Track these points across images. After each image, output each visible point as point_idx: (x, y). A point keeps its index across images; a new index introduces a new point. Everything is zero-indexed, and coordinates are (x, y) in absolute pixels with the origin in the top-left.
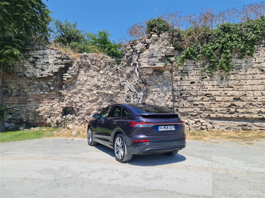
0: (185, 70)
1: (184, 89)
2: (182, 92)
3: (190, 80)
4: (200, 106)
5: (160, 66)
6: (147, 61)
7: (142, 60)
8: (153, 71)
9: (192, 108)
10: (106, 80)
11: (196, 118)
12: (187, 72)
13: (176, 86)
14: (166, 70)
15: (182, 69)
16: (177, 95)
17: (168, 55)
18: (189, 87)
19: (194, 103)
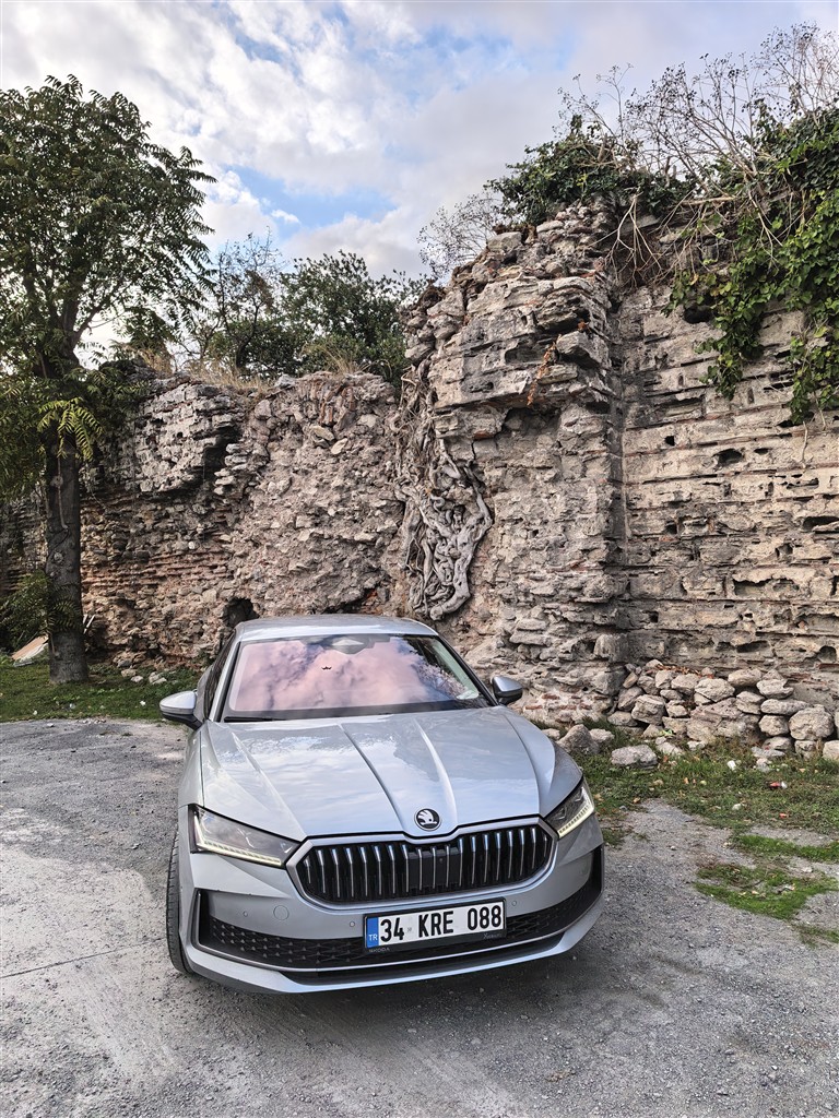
0: (687, 390)
1: (685, 497)
3: (714, 444)
4: (769, 593)
5: (512, 389)
6: (461, 372)
7: (440, 374)
8: (504, 417)
9: (726, 607)
10: (350, 483)
11: (749, 662)
12: (698, 396)
13: (645, 483)
14: (567, 402)
15: (674, 387)
16: (649, 532)
17: (551, 324)
18: (712, 486)
19: (740, 575)
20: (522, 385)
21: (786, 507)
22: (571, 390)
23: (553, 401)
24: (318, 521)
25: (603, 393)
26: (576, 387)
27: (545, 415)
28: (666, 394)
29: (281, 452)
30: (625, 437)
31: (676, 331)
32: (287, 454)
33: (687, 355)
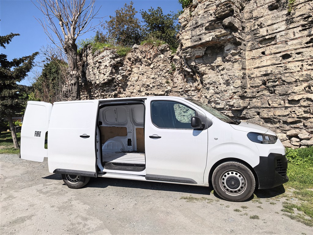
0: (269, 35)
1: (269, 72)
2: (265, 78)
3: (280, 52)
4: (303, 103)
5: (208, 40)
6: (190, 36)
7: (183, 37)
8: (205, 50)
9: (285, 109)
10: (156, 76)
11: (295, 128)
12: (274, 36)
13: (255, 68)
14: (227, 43)
15: (265, 34)
16: (256, 85)
17: (220, 16)
18: (279, 67)
19: (290, 98)
20: (211, 38)
21: (308, 72)
22: (228, 38)
23: (222, 42)
24: (147, 89)
25: (239, 38)
26: (230, 37)
27: (219, 48)
28: (261, 37)
29: (135, 69)
30: (247, 53)
31: (265, 14)
32: (137, 69)
33: (270, 22)
